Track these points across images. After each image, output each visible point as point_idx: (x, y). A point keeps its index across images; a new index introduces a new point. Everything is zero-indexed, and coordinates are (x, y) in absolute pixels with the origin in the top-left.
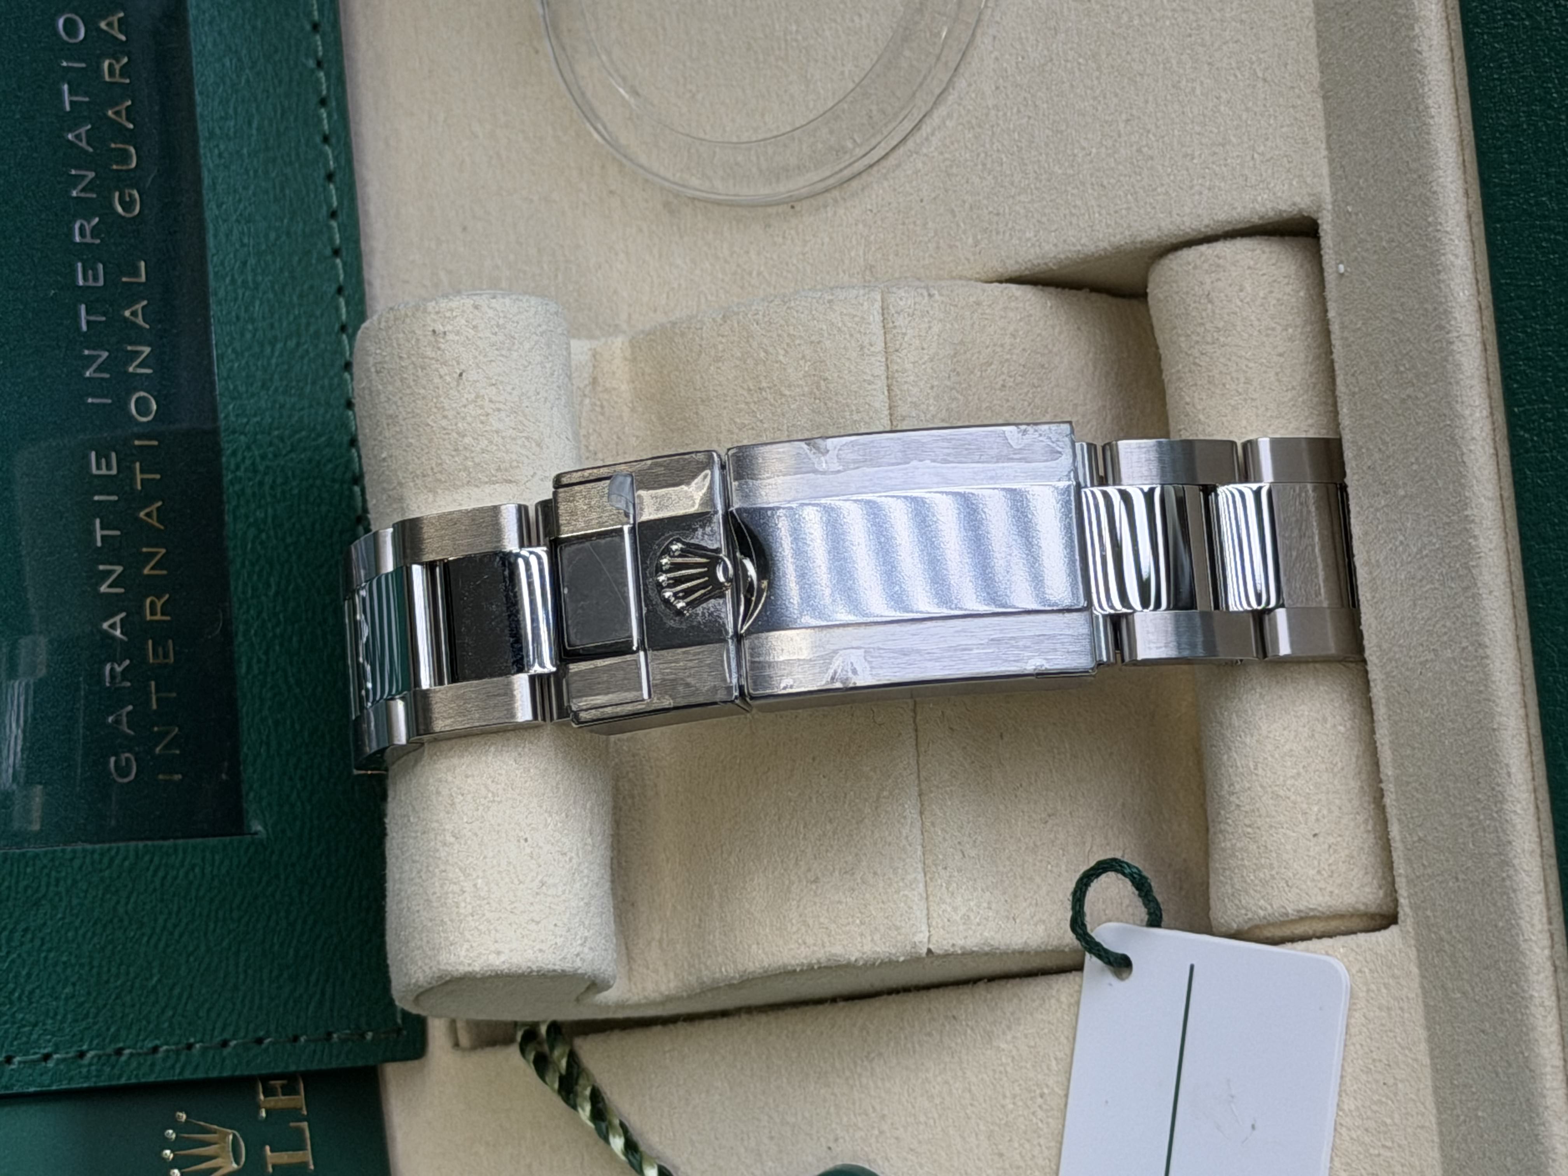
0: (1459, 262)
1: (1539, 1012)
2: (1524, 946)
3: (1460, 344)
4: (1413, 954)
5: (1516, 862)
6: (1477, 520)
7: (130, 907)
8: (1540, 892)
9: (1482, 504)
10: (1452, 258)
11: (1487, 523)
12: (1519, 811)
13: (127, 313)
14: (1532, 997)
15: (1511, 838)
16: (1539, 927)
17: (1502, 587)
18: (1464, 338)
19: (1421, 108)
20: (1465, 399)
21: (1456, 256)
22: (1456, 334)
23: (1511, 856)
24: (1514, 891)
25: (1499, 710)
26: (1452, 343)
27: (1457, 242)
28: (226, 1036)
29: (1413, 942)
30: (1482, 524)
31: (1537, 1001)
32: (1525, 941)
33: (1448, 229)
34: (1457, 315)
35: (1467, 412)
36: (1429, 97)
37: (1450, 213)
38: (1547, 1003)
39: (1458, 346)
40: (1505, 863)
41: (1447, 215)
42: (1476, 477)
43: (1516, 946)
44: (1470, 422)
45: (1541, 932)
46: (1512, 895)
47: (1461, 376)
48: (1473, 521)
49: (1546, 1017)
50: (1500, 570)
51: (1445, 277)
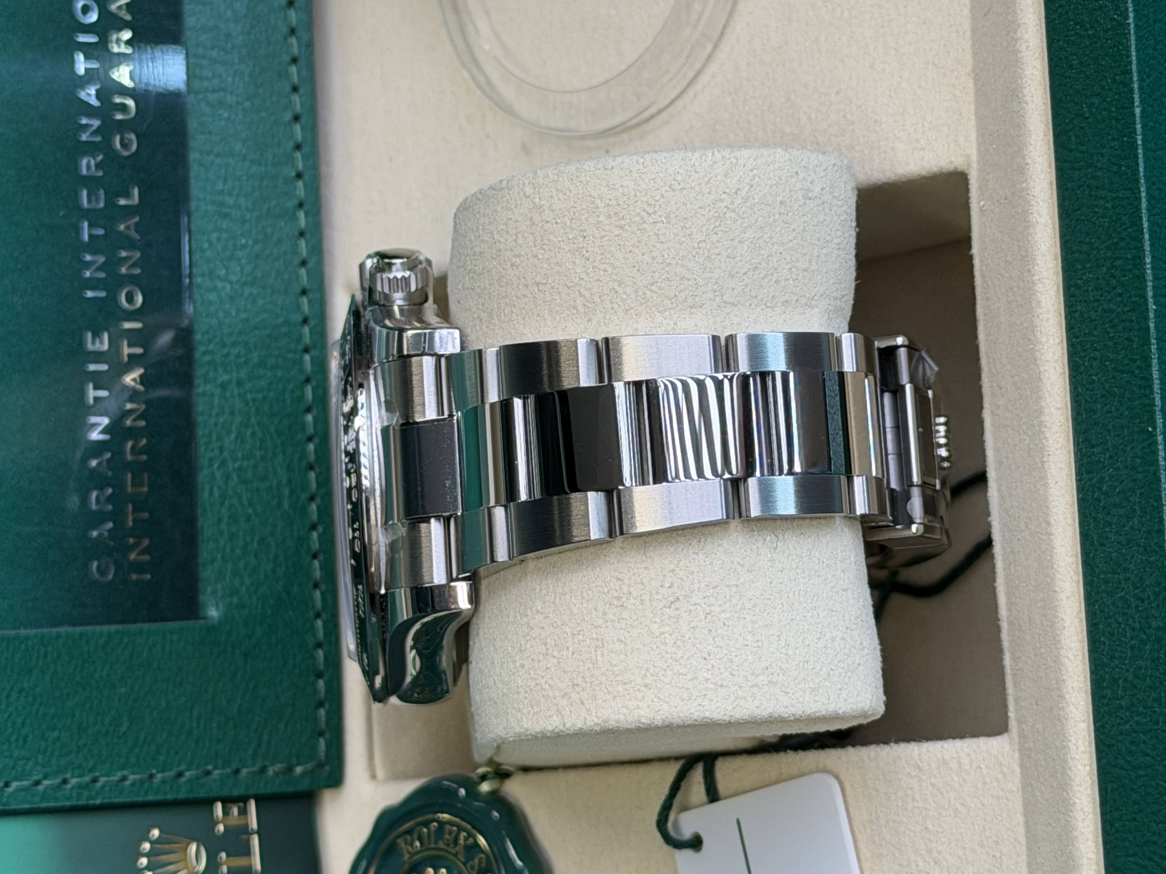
0: (1042, 220)
1: (1079, 816)
2: (1071, 763)
3: (1040, 285)
4: (1017, 755)
5: (1067, 696)
6: (1048, 425)
7: (105, 672)
8: (1084, 721)
9: (1052, 414)
10: (1038, 217)
11: (1055, 428)
12: (1072, 658)
13: (122, 227)
14: (1075, 803)
15: (1065, 677)
16: (1082, 748)
17: (1065, 478)
18: (1043, 281)
19: (1020, 96)
20: (1043, 329)
21: (1041, 216)
22: (1037, 277)
23: (1064, 691)
24: (1066, 719)
25: (1059, 576)
26: (1035, 284)
27: (1041, 204)
28: (182, 767)
29: (1016, 747)
30: (1051, 428)
31: (1078, 807)
32: (1071, 758)
33: (1035, 194)
34: (1039, 262)
35: (1044, 340)
36: (1025, 88)
37: (1037, 180)
38: (1086, 809)
39: (1039, 287)
40: (1061, 697)
41: (1034, 182)
42: (1048, 392)
43: (1065, 761)
44: (1045, 347)
45: (1083, 752)
46: (1064, 722)
47: (1041, 311)
48: (1045, 426)
49: (1084, 819)
50: (1063, 466)
51: (1032, 231)
